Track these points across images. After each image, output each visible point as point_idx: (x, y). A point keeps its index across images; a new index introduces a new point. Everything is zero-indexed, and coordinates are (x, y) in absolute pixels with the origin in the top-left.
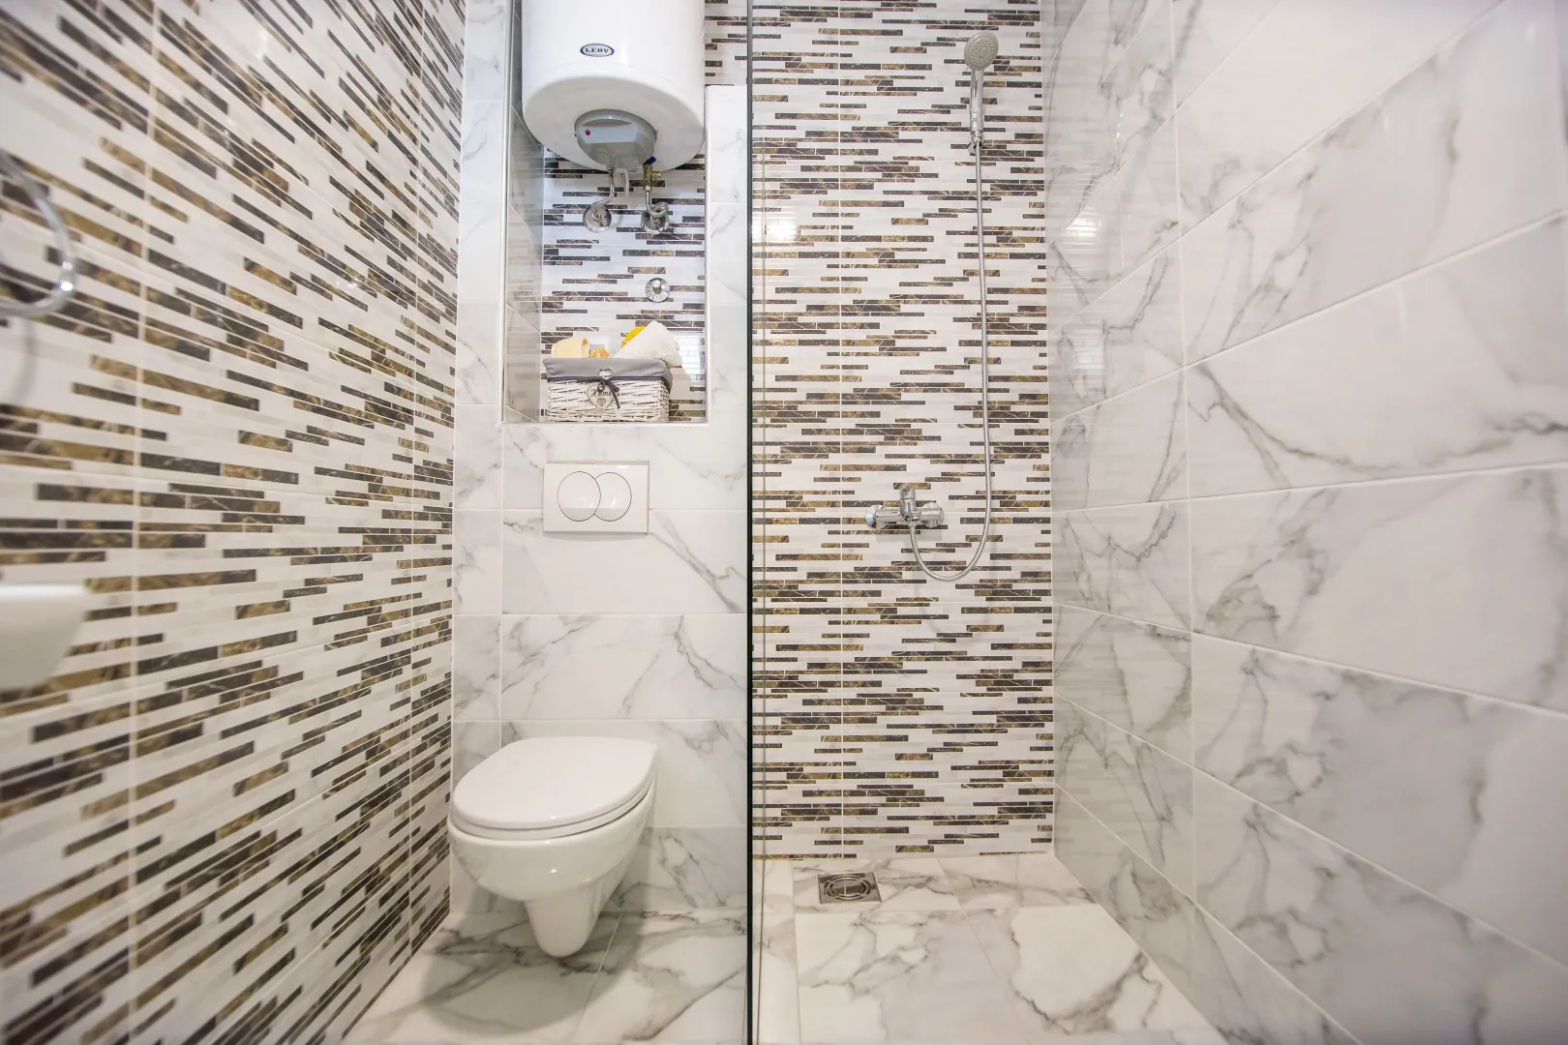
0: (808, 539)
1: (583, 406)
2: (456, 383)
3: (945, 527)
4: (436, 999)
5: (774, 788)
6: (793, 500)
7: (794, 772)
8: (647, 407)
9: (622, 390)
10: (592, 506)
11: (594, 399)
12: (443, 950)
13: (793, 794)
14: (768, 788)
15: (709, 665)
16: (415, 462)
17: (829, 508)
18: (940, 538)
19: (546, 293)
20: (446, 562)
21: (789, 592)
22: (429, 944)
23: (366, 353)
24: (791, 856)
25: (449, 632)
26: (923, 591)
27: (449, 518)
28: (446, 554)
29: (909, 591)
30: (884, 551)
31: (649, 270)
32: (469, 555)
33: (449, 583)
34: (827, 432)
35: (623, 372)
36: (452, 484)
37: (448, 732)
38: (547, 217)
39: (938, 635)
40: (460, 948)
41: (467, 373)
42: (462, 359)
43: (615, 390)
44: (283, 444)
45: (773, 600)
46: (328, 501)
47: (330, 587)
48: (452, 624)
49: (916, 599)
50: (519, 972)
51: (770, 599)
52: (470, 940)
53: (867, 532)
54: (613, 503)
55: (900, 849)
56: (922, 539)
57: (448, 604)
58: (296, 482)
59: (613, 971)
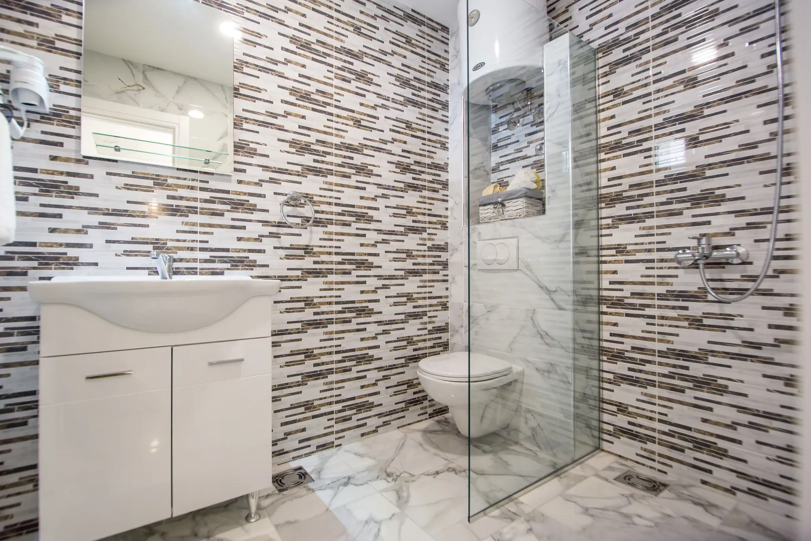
0: (631, 272)
1: (492, 215)
2: (449, 213)
3: (751, 263)
4: (426, 432)
5: (608, 413)
6: (620, 249)
7: (622, 408)
8: (519, 211)
9: (507, 205)
10: (494, 258)
11: (496, 211)
12: (439, 422)
13: (622, 421)
14: (605, 412)
15: (547, 334)
16: (428, 245)
17: (646, 253)
18: (746, 271)
19: (493, 165)
20: (447, 281)
21: (618, 303)
22: (436, 418)
23: (404, 212)
24: (620, 456)
25: (448, 307)
26: (728, 309)
27: (447, 265)
28: (445, 278)
29: (715, 309)
30: (690, 281)
31: (537, 140)
32: (453, 279)
33: (447, 289)
34: (644, 206)
35: (507, 197)
36: (448, 252)
37: (448, 345)
38: (493, 131)
39: (743, 342)
40: (444, 423)
41: (452, 209)
42: (450, 205)
43: (503, 205)
44: (374, 245)
45: (607, 307)
46: (390, 261)
47: (391, 287)
48: (449, 304)
49: (721, 314)
50: (456, 437)
51: (605, 306)
52: (448, 422)
53: (676, 268)
54: (502, 257)
55: (704, 482)
56: (726, 272)
57: (447, 297)
58: (379, 256)
59: (485, 452)
